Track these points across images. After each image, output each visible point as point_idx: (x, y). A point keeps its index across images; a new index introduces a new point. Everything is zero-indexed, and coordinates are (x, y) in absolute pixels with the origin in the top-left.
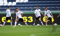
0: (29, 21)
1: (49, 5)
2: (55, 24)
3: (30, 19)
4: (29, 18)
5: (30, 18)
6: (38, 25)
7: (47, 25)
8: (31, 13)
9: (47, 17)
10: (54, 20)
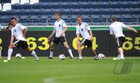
0: (40, 48)
1: (87, 10)
2: (101, 55)
3: (43, 43)
4: (40, 39)
5: (43, 41)
6: (61, 56)
7: (81, 58)
8: (45, 30)
9: (81, 39)
10: (97, 46)
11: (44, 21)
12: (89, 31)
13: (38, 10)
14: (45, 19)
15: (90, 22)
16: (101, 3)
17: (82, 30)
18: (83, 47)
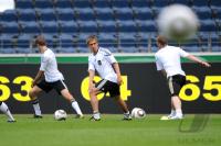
0: (18, 97)
2: (136, 111)
3: (23, 88)
5: (24, 83)
6: (59, 114)
8: (26, 62)
9: (97, 79)
10: (129, 93)
11: (25, 45)
12: (113, 65)
13: (12, 24)
14: (27, 42)
15: (116, 46)
16: (137, 10)
17: (100, 62)
18: (101, 96)
